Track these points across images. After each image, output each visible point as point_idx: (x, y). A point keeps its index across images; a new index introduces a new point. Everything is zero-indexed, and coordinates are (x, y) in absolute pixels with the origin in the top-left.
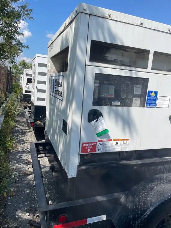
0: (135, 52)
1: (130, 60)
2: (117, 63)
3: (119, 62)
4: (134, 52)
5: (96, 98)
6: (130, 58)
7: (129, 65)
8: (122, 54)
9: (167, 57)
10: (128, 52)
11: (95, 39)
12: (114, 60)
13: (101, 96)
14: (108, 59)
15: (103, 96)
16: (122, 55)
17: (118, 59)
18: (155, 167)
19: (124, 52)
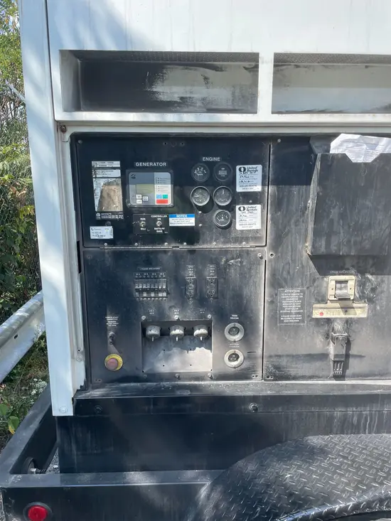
0: (247, 67)
1: (233, 94)
2: (191, 108)
3: (199, 104)
4: (246, 69)
5: (118, 210)
6: (234, 87)
7: (231, 107)
8: (206, 79)
9: (367, 67)
10: (222, 70)
11: (70, 46)
12: (182, 98)
13: (132, 203)
14: (163, 98)
15: (139, 202)
16: (207, 83)
17: (192, 96)
18: (326, 411)
19: (209, 73)
